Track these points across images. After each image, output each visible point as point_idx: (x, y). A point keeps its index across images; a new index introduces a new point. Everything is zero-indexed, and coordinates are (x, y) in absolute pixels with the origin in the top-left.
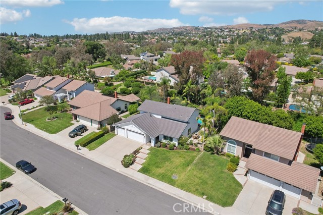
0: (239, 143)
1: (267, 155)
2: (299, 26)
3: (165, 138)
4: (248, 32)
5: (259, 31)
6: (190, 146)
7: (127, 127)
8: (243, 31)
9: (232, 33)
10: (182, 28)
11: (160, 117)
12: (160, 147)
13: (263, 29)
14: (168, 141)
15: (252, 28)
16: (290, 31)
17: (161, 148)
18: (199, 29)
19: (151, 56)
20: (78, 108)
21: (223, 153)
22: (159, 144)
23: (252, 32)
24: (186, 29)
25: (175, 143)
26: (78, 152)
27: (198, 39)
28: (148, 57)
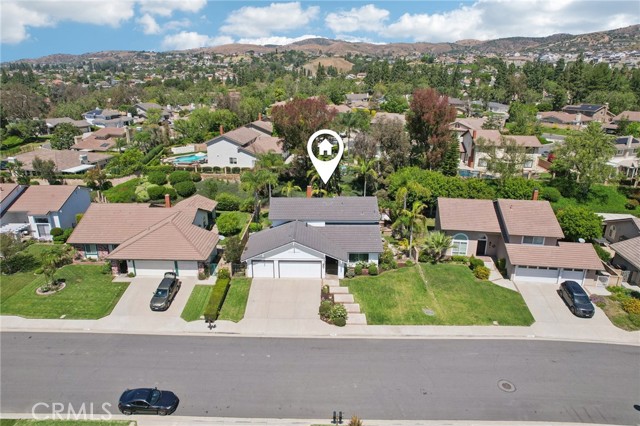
0: (471, 235)
1: (528, 239)
2: (325, 49)
3: (353, 257)
4: (247, 59)
5: (265, 56)
7: (279, 256)
8: (239, 58)
9: (219, 63)
10: (107, 55)
11: (323, 224)
13: (272, 54)
14: (358, 262)
15: (252, 52)
16: (315, 58)
18: (147, 57)
19: (113, 117)
20: (115, 246)
21: (445, 258)
23: (255, 60)
24: (117, 57)
25: (374, 261)
26: (214, 332)
27: (159, 77)
28: (107, 118)
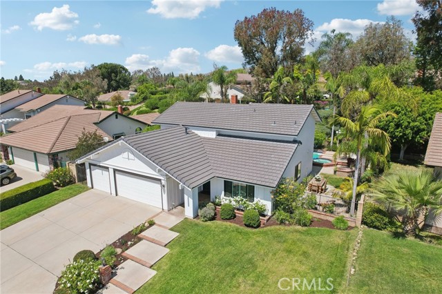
3: (229, 188)
6: (311, 214)
7: (113, 163)
11: (212, 135)
12: (213, 218)
14: (238, 198)
17: (218, 222)
22: (209, 209)
25: (264, 202)
